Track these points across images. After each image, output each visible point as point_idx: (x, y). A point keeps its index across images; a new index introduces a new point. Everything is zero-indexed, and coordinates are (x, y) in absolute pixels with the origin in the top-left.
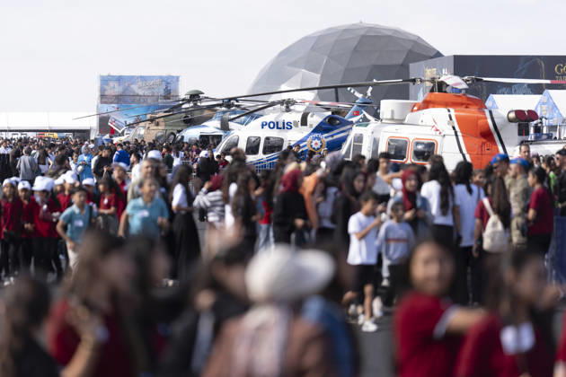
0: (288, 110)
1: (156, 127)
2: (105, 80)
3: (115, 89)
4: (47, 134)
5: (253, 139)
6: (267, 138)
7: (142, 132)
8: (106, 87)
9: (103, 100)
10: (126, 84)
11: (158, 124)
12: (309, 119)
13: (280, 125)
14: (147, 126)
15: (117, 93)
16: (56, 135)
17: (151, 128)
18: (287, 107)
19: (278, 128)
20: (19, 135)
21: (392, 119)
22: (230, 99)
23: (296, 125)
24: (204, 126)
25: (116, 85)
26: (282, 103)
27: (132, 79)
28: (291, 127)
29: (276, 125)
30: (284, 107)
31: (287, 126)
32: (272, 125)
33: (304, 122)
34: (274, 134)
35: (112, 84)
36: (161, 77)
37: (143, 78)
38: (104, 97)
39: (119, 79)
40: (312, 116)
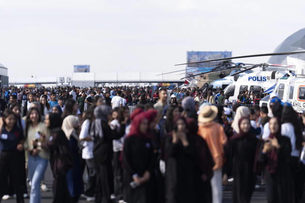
0: (264, 70)
1: (203, 80)
2: (190, 54)
3: (195, 59)
4: (163, 84)
5: (244, 87)
6: (252, 86)
7: (196, 82)
8: (191, 58)
9: (189, 65)
10: (202, 56)
11: (205, 78)
12: (276, 75)
13: (259, 79)
14: (199, 79)
15: (197, 61)
16: (168, 84)
17: (201, 80)
18: (264, 68)
19: (258, 80)
20: (148, 85)
21: (302, 75)
22: (240, 64)
23: (269, 79)
24: (225, 79)
25: (196, 56)
26: (260, 65)
27: (205, 53)
28: (266, 80)
29: (257, 79)
30: (261, 69)
31: (263, 79)
32: (254, 79)
33: (273, 77)
34: (256, 84)
35: (194, 56)
36: (221, 52)
37: (211, 53)
38: (189, 64)
39: (198, 53)
40: (278, 73)
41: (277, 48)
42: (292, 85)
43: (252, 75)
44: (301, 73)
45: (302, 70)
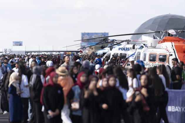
0: (128, 43)
1: (91, 50)
2: (83, 34)
3: (87, 37)
4: (67, 53)
5: (116, 54)
6: (121, 54)
7: (87, 51)
8: (84, 37)
9: (83, 41)
10: (91, 36)
11: (92, 49)
12: (135, 46)
13: (125, 49)
14: (89, 49)
15: (87, 38)
16: (70, 53)
17: (90, 50)
18: (128, 42)
19: (124, 50)
20: (58, 53)
22: (113, 40)
23: (131, 49)
24: (105, 49)
25: (87, 36)
26: (126, 41)
27: (92, 34)
28: (129, 50)
29: (123, 49)
30: (126, 43)
31: (128, 49)
32: (122, 49)
33: (134, 48)
34: (123, 52)
36: (102, 33)
37: (96, 34)
39: (88, 34)
40: (136, 46)
41: (136, 30)
42: (145, 52)
43: (121, 47)
44: (150, 46)
45: (151, 43)
